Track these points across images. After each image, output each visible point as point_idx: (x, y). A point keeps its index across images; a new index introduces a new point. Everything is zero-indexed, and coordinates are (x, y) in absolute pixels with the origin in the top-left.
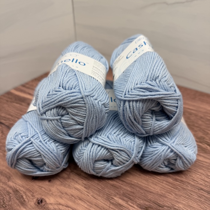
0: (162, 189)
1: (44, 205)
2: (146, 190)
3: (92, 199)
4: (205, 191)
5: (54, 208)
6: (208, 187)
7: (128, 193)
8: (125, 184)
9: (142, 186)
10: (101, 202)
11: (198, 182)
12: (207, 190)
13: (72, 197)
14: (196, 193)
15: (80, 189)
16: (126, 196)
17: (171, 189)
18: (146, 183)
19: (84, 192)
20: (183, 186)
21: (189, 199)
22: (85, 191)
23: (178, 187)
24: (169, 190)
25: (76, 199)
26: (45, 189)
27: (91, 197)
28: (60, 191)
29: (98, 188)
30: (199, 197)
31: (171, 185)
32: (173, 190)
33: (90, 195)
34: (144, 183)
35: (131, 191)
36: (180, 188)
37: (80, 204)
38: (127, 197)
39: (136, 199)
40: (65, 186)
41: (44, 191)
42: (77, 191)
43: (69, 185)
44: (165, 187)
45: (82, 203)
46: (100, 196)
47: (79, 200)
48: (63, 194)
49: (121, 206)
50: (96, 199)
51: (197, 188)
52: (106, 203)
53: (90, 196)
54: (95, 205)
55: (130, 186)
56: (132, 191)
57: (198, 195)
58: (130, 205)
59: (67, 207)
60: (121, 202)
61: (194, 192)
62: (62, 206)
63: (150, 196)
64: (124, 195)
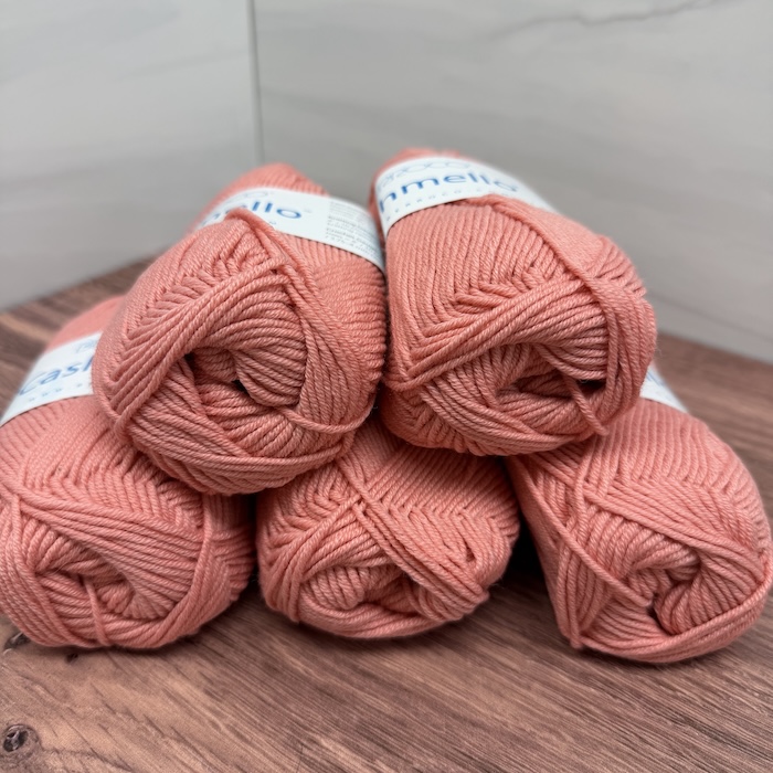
0: (524, 713)
1: (29, 755)
2: (455, 716)
3: (226, 740)
4: (701, 731)
5: (65, 768)
6: (714, 713)
7: (382, 722)
8: (374, 685)
9: (443, 697)
10: (265, 754)
11: (674, 690)
12: (710, 724)
13: (149, 729)
14: (664, 734)
15: (187, 696)
16: (371, 736)
17: (561, 716)
18: (462, 686)
19: (203, 710)
20: (614, 704)
21: (630, 759)
22: (204, 705)
23: (592, 708)
24: (550, 716)
25: (163, 736)
26: (46, 688)
27: (227, 732)
28: (103, 702)
29: (260, 697)
30: (675, 751)
31: (561, 698)
32: (568, 719)
33: (221, 725)
34: (450, 686)
35: (393, 715)
36: (598, 712)
37: (175, 757)
38: (372, 740)
39: (410, 748)
40: (127, 683)
41: (41, 698)
42: (171, 703)
43: (145, 681)
44: (537, 705)
45: (186, 756)
46: (262, 730)
47: (173, 743)
48: (114, 712)
50: (246, 741)
51: (671, 713)
52: (284, 761)
53: (223, 727)
54: (238, 767)
55: (392, 694)
56: (400, 715)
57: (670, 746)
59: (119, 766)
60: (344, 756)
61: (657, 731)
62: (101, 763)
63: (470, 741)
64: (363, 730)
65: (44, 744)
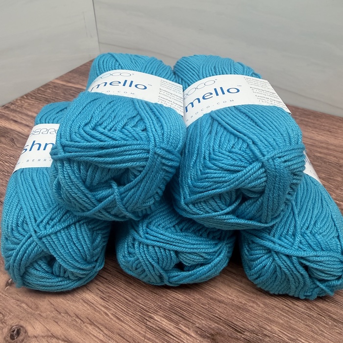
0: (241, 294)
1: (23, 340)
2: (211, 298)
3: (112, 321)
7: (180, 305)
10: (130, 326)
13: (77, 320)
15: (93, 301)
16: (176, 313)
19: (100, 307)
21: (289, 314)
22: (101, 305)
24: (252, 296)
25: (84, 322)
26: (27, 305)
27: (112, 317)
28: (54, 308)
29: (125, 298)
30: (308, 308)
33: (109, 314)
35: (184, 301)
37: (91, 334)
39: (194, 317)
41: (25, 310)
42: (86, 305)
45: (95, 332)
46: (128, 314)
47: (88, 326)
48: (60, 313)
49: (167, 334)
50: (121, 321)
52: (139, 329)
54: (119, 335)
55: (183, 290)
56: (187, 300)
58: (182, 331)
59: (65, 341)
60: (166, 324)
62: (57, 340)
63: (219, 310)
64: (172, 309)
65: (29, 334)
